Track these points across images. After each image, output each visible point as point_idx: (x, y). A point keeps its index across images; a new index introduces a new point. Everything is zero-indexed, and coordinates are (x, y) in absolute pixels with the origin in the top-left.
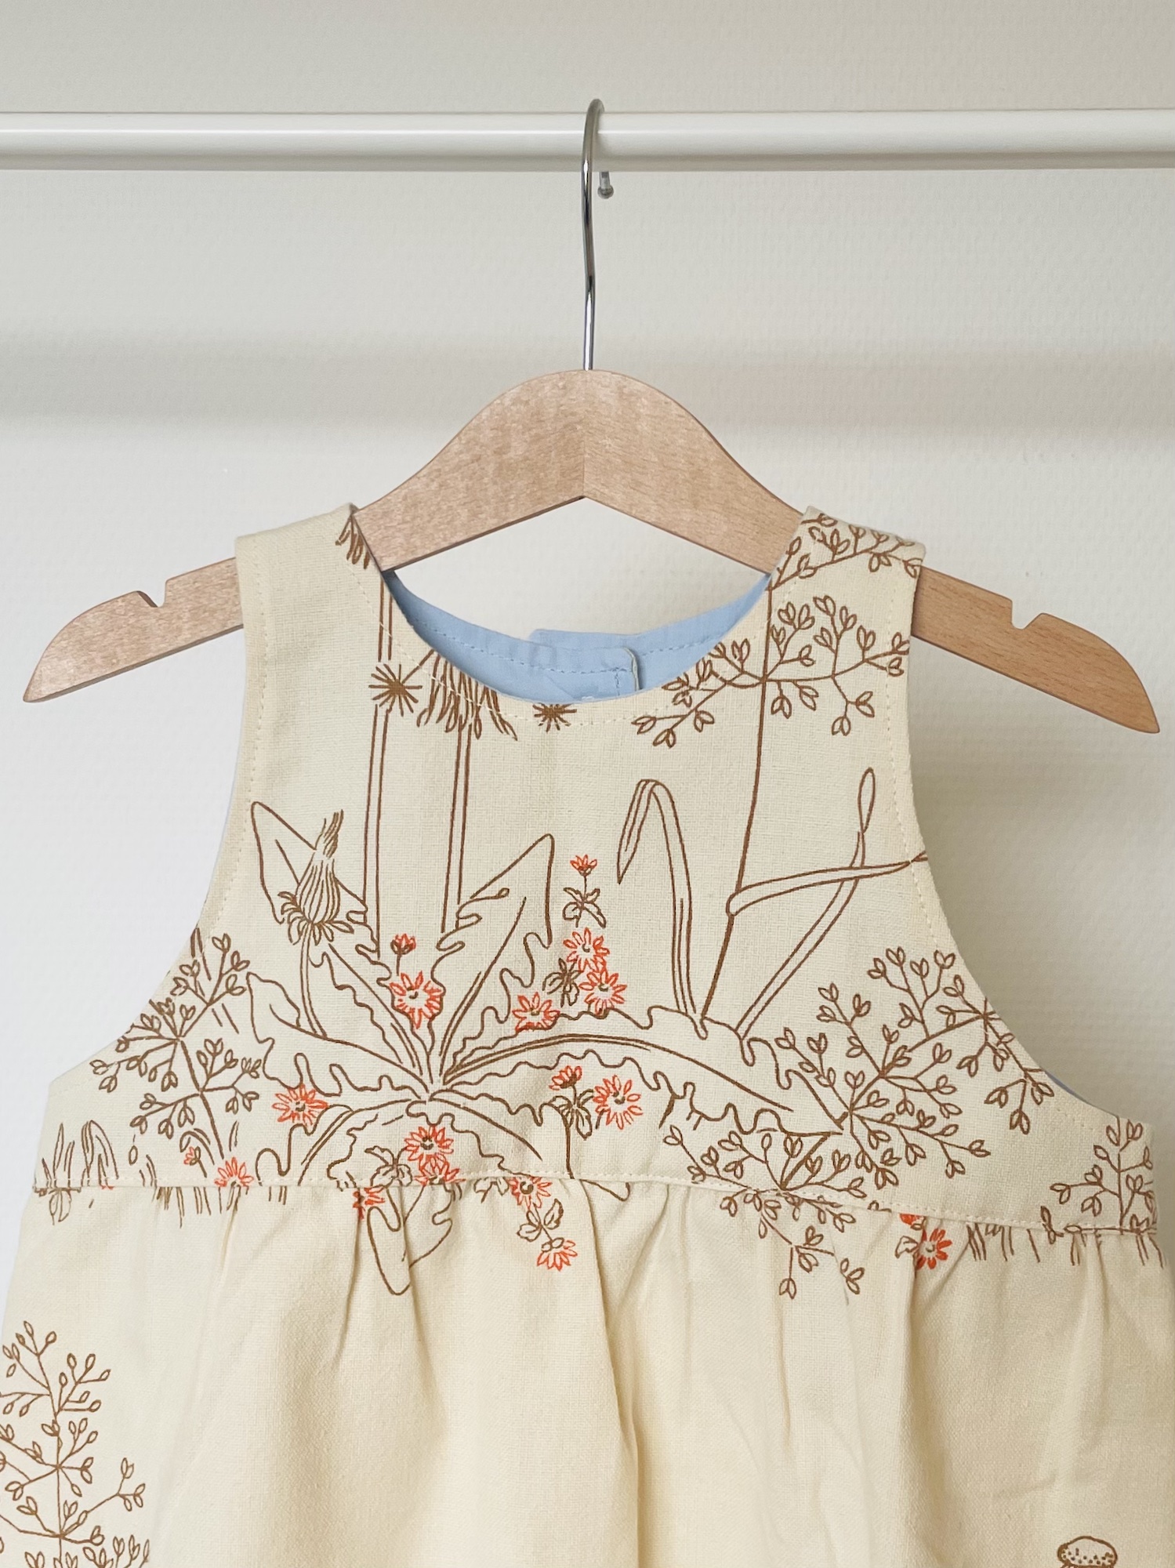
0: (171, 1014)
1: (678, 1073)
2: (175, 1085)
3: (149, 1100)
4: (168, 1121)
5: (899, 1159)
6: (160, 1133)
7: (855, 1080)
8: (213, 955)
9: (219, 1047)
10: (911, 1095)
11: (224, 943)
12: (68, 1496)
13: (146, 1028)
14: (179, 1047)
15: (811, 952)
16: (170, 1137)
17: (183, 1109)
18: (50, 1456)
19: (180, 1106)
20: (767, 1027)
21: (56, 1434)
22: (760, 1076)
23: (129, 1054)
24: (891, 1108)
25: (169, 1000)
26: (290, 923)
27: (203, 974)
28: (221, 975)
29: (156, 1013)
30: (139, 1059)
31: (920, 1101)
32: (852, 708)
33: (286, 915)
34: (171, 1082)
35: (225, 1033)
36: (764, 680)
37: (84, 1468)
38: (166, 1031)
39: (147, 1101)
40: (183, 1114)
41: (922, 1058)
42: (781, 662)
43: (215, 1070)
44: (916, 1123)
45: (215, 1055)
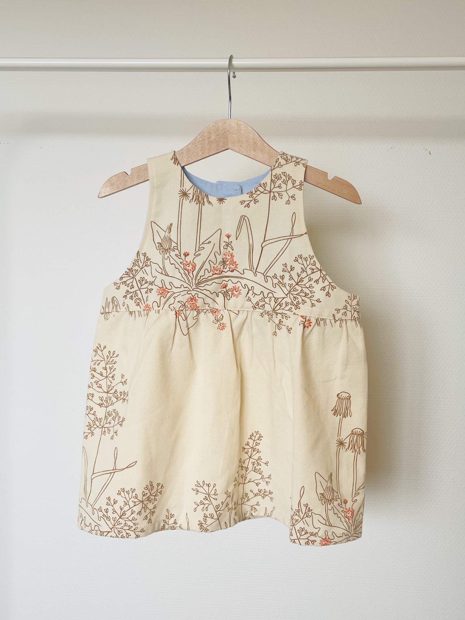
0: (132, 271)
1: (250, 284)
2: (133, 288)
3: (128, 291)
4: (132, 296)
5: (300, 303)
6: (130, 299)
7: (290, 286)
8: (142, 257)
9: (143, 279)
10: (303, 289)
11: (145, 255)
12: (109, 383)
13: (127, 275)
14: (134, 278)
15: (281, 256)
16: (132, 300)
17: (135, 293)
18: (104, 375)
19: (135, 292)
20: (271, 274)
21: (106, 369)
22: (269, 285)
23: (123, 281)
24: (299, 292)
25: (132, 268)
26: (160, 250)
27: (140, 262)
28: (144, 262)
29: (129, 271)
30: (125, 282)
31: (306, 290)
32: (290, 198)
33: (159, 248)
34: (133, 287)
35: (145, 275)
36: (270, 192)
37: (113, 377)
38: (131, 275)
39: (127, 292)
40: (135, 295)
41: (306, 280)
42: (274, 188)
43: (142, 284)
44: (305, 295)
45: (143, 281)
